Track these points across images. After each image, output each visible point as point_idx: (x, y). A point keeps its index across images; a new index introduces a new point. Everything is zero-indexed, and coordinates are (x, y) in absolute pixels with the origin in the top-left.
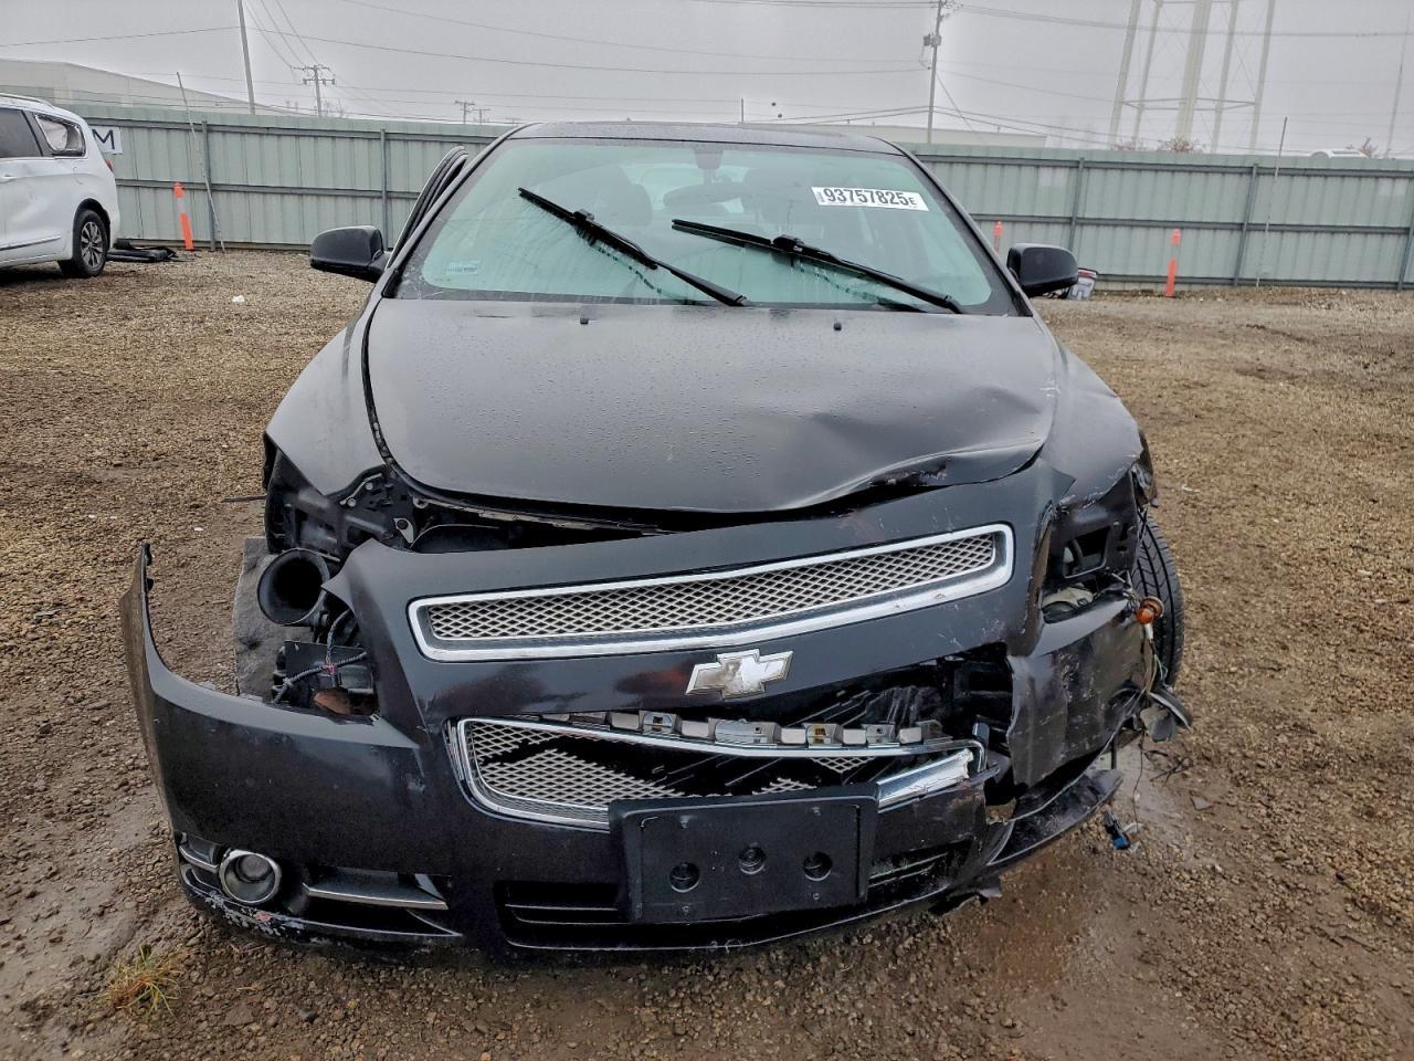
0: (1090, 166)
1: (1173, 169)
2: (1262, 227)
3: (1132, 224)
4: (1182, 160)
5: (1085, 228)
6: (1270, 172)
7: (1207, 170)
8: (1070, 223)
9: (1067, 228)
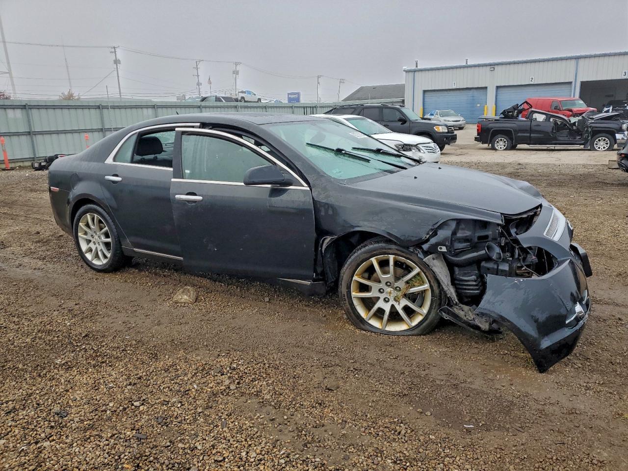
0: (32, 107)
1: (69, 107)
2: (110, 130)
3: (58, 132)
4: (71, 103)
5: (37, 136)
6: (106, 107)
7: (83, 107)
8: (30, 134)
9: (28, 137)
